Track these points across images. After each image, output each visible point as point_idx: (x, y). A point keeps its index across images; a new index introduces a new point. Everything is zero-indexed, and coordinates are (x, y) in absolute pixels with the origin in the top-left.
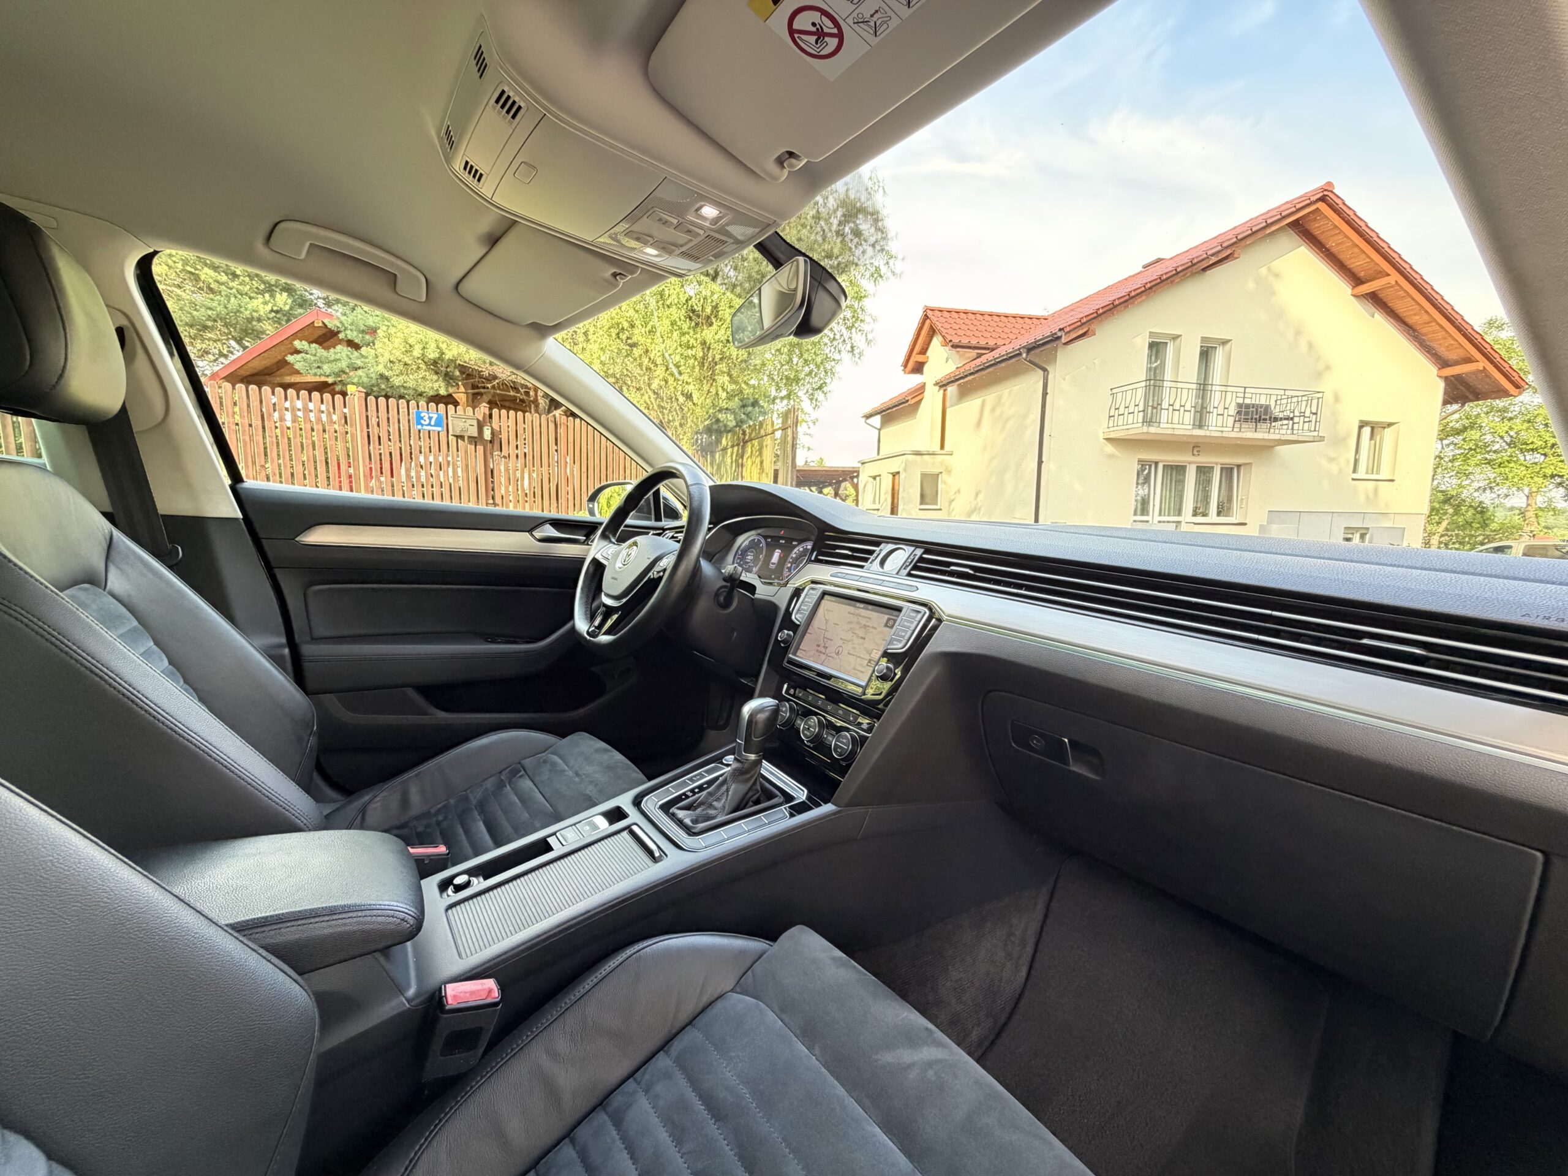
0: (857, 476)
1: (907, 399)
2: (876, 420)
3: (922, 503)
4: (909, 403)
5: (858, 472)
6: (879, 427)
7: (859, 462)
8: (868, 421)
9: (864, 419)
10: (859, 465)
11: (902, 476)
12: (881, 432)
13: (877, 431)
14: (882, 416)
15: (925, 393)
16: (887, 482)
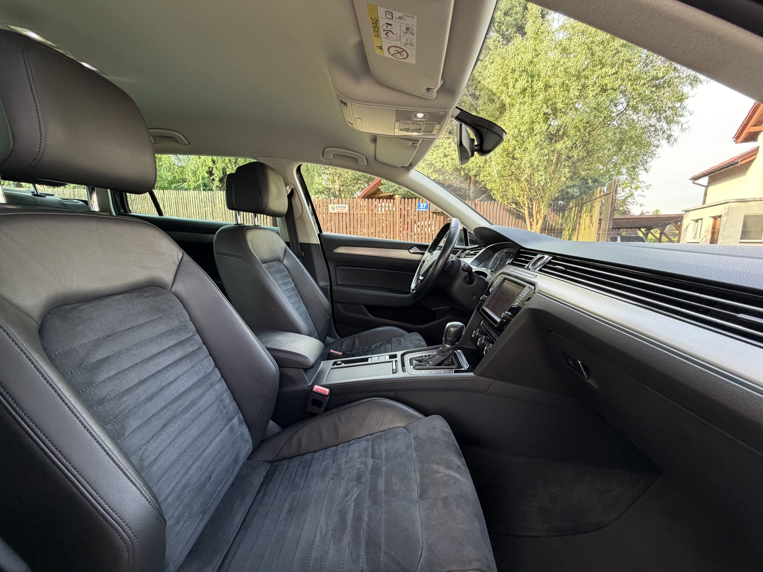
0: (681, 220)
1: (736, 161)
2: (705, 181)
3: (741, 239)
4: (739, 164)
5: (683, 217)
6: (706, 185)
7: (683, 211)
8: (696, 182)
9: (691, 181)
10: (684, 213)
11: (724, 219)
12: (709, 188)
13: (704, 188)
14: (709, 177)
15: (758, 155)
16: (708, 223)
